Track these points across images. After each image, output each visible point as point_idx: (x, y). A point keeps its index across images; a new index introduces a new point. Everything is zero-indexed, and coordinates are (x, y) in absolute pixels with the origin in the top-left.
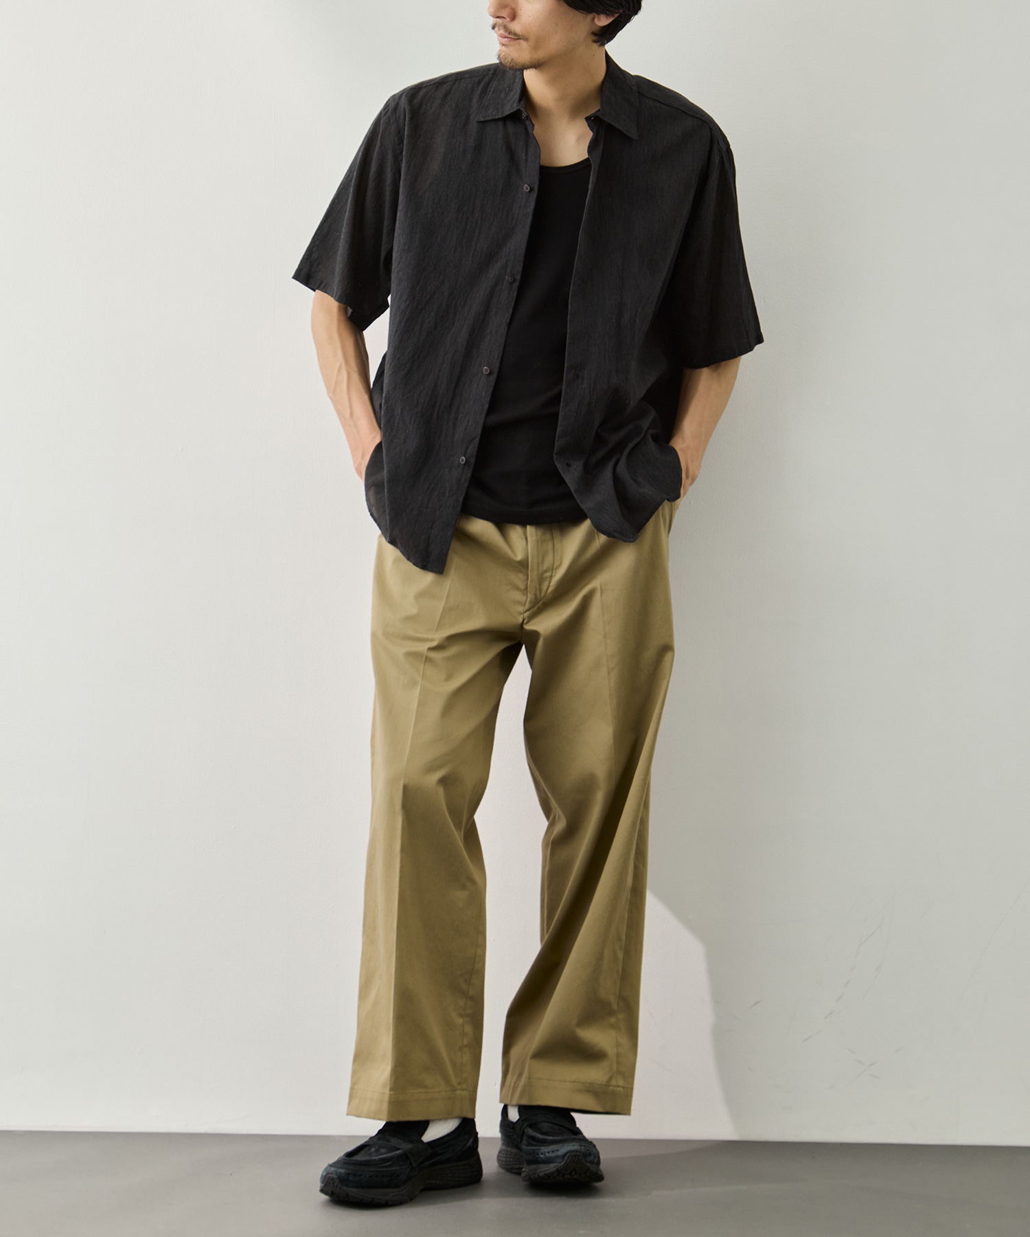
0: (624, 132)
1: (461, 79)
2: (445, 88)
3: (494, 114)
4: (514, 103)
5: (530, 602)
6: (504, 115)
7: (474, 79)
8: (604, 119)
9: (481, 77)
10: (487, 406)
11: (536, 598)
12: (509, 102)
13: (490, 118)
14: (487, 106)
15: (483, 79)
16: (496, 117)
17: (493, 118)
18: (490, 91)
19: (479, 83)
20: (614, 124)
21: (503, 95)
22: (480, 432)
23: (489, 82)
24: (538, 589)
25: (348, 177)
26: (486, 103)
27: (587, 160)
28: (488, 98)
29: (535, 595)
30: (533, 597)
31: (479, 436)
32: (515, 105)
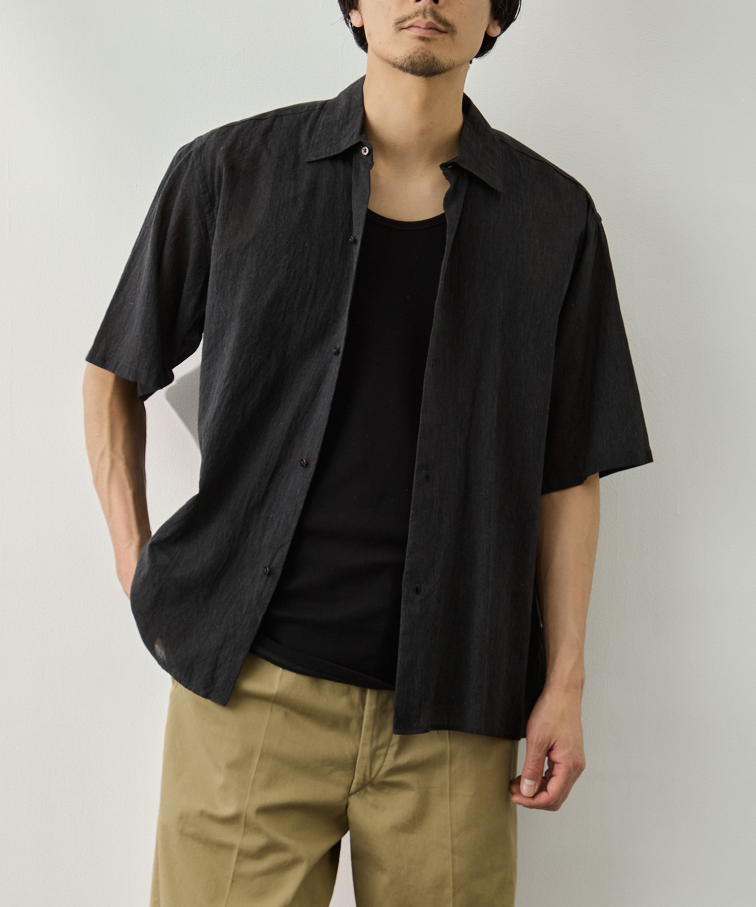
0: (488, 183)
1: (282, 116)
2: (264, 123)
3: (328, 151)
4: (353, 136)
5: (357, 784)
6: (341, 151)
7: (298, 115)
8: (462, 165)
9: (307, 112)
10: (301, 506)
11: (364, 779)
12: (345, 136)
13: (323, 157)
14: (318, 143)
15: (309, 114)
16: (331, 155)
17: (328, 155)
18: (319, 126)
19: (306, 119)
20: (474, 173)
21: (336, 129)
22: (291, 538)
23: (318, 117)
24: (368, 768)
25: (143, 235)
26: (316, 140)
27: (442, 216)
28: (318, 135)
29: (364, 775)
30: (362, 777)
31: (289, 544)
32: (355, 137)
